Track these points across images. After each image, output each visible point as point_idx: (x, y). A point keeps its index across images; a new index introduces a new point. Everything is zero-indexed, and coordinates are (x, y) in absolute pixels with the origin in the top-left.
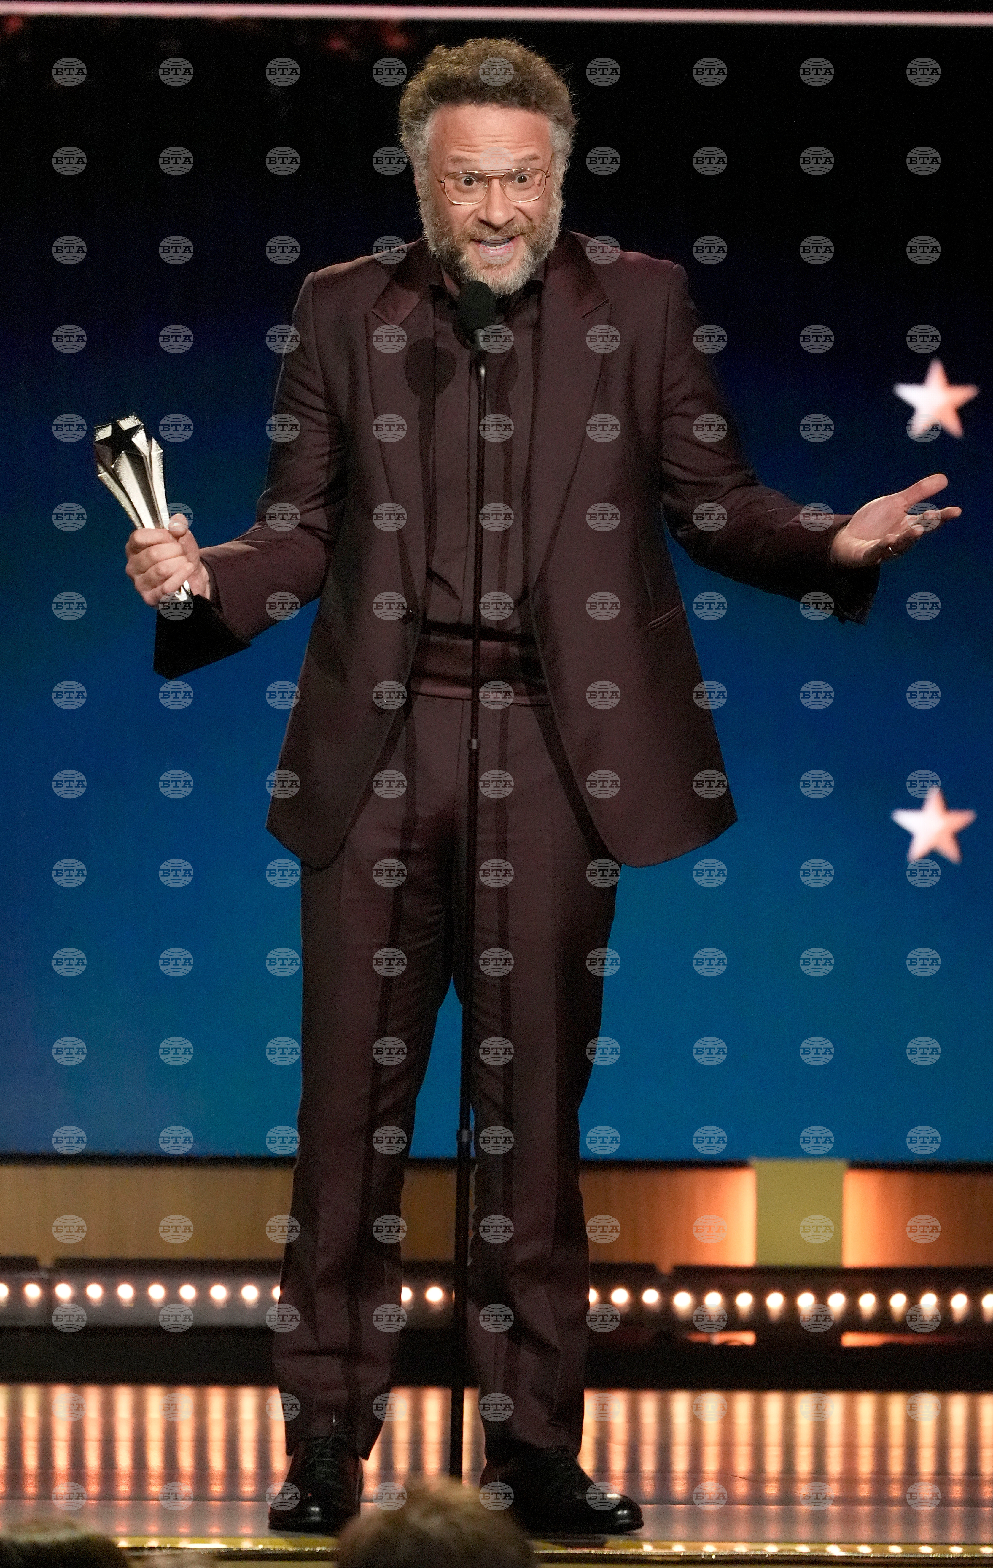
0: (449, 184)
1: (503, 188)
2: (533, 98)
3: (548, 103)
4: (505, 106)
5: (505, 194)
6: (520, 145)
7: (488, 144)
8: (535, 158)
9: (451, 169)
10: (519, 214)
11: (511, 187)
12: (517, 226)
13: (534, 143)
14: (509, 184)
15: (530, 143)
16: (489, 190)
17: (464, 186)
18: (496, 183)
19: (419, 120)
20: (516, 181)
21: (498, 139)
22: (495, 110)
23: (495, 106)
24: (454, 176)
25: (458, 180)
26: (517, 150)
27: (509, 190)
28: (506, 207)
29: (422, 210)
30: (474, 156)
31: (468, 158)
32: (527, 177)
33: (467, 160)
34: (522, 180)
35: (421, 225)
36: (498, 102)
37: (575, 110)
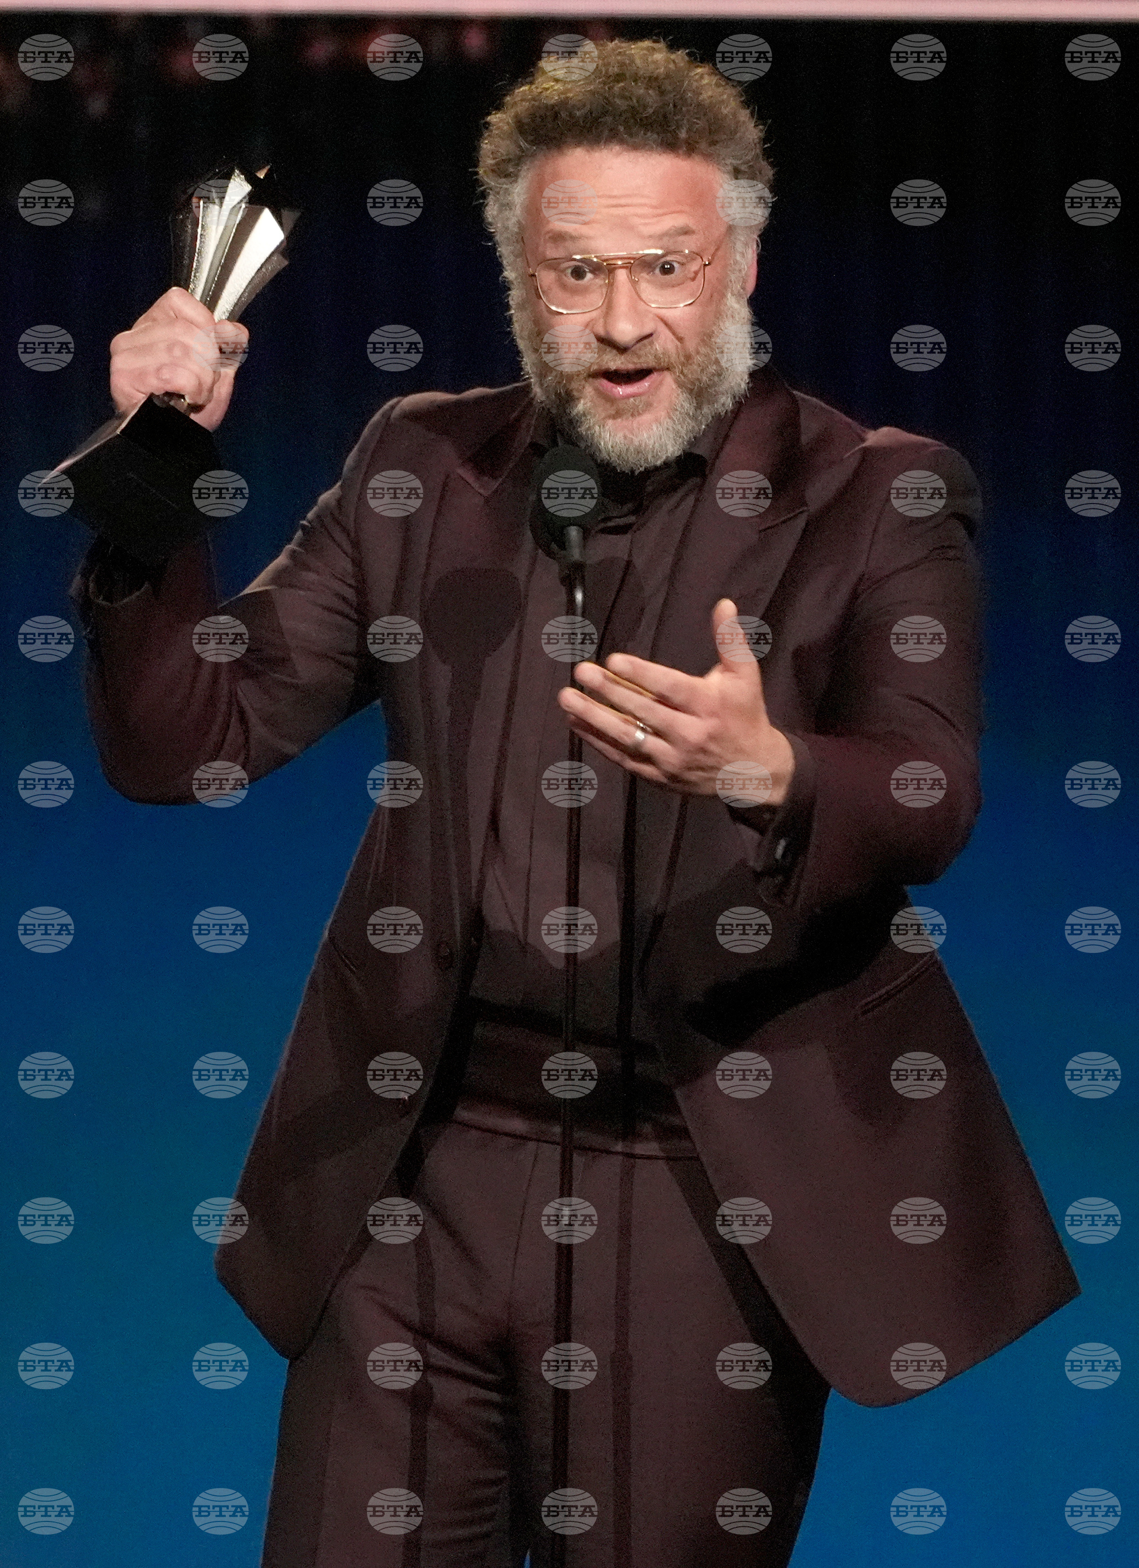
0: (546, 278)
1: (634, 283)
2: (683, 134)
3: (713, 143)
4: (635, 147)
5: (637, 293)
6: (660, 211)
7: (607, 210)
8: (686, 232)
9: (551, 252)
10: (662, 328)
11: (648, 281)
12: (658, 346)
13: (687, 208)
14: (644, 275)
15: (680, 208)
16: (611, 285)
17: (571, 281)
18: (622, 275)
19: (506, 176)
20: (657, 271)
21: (623, 201)
22: (618, 154)
23: (617, 148)
24: (553, 265)
25: (563, 271)
26: (655, 219)
27: (647, 289)
28: (637, 314)
29: (516, 327)
30: (585, 230)
31: (574, 234)
32: (676, 265)
33: (573, 238)
34: (667, 270)
35: (518, 353)
36: (622, 142)
37: (767, 154)
